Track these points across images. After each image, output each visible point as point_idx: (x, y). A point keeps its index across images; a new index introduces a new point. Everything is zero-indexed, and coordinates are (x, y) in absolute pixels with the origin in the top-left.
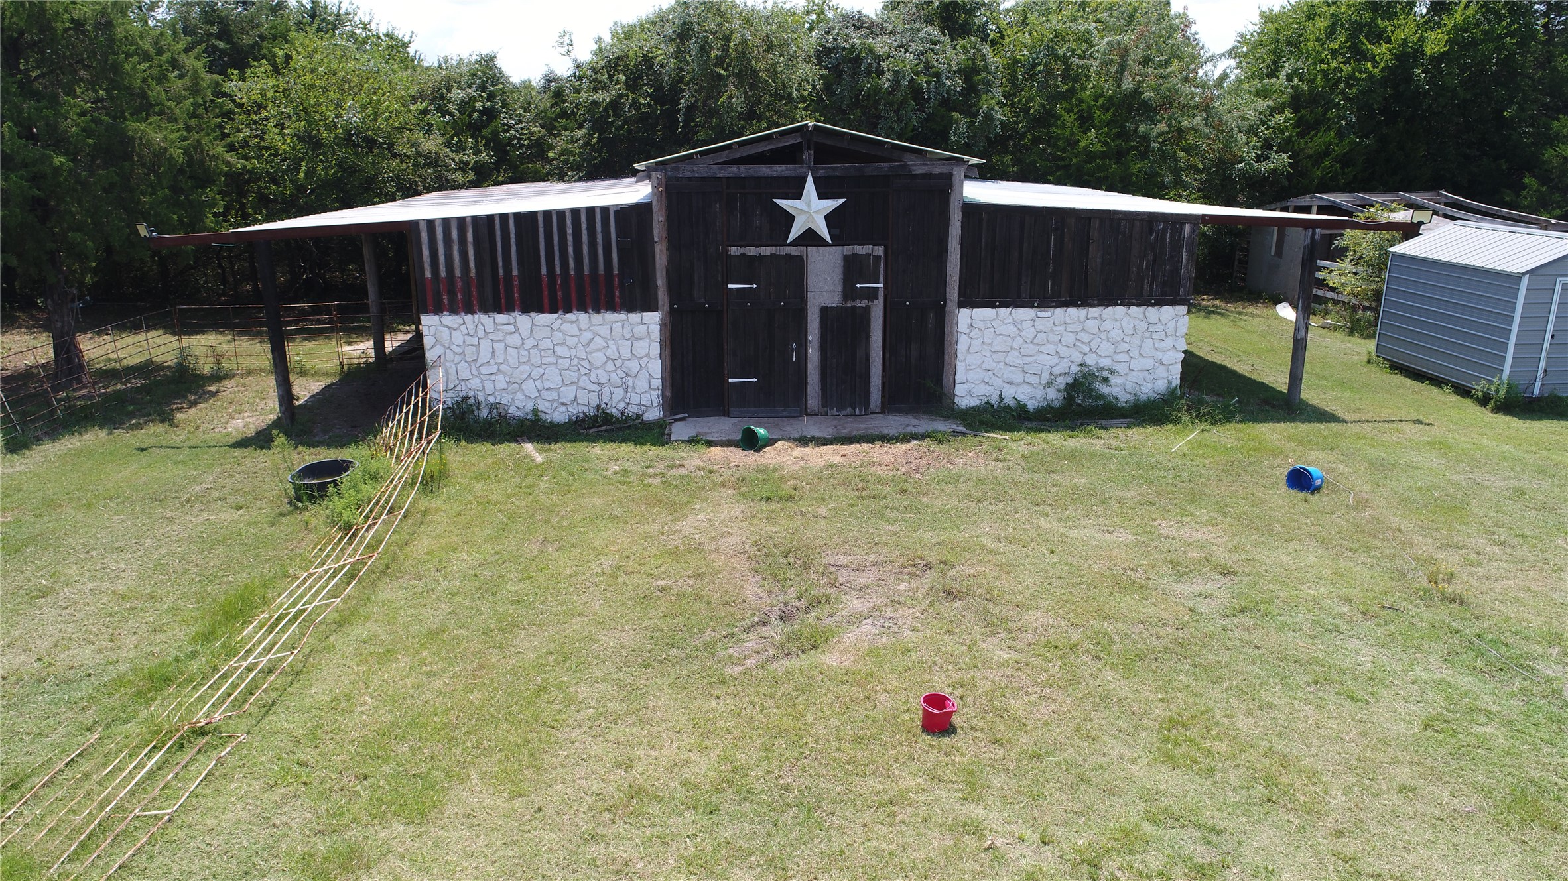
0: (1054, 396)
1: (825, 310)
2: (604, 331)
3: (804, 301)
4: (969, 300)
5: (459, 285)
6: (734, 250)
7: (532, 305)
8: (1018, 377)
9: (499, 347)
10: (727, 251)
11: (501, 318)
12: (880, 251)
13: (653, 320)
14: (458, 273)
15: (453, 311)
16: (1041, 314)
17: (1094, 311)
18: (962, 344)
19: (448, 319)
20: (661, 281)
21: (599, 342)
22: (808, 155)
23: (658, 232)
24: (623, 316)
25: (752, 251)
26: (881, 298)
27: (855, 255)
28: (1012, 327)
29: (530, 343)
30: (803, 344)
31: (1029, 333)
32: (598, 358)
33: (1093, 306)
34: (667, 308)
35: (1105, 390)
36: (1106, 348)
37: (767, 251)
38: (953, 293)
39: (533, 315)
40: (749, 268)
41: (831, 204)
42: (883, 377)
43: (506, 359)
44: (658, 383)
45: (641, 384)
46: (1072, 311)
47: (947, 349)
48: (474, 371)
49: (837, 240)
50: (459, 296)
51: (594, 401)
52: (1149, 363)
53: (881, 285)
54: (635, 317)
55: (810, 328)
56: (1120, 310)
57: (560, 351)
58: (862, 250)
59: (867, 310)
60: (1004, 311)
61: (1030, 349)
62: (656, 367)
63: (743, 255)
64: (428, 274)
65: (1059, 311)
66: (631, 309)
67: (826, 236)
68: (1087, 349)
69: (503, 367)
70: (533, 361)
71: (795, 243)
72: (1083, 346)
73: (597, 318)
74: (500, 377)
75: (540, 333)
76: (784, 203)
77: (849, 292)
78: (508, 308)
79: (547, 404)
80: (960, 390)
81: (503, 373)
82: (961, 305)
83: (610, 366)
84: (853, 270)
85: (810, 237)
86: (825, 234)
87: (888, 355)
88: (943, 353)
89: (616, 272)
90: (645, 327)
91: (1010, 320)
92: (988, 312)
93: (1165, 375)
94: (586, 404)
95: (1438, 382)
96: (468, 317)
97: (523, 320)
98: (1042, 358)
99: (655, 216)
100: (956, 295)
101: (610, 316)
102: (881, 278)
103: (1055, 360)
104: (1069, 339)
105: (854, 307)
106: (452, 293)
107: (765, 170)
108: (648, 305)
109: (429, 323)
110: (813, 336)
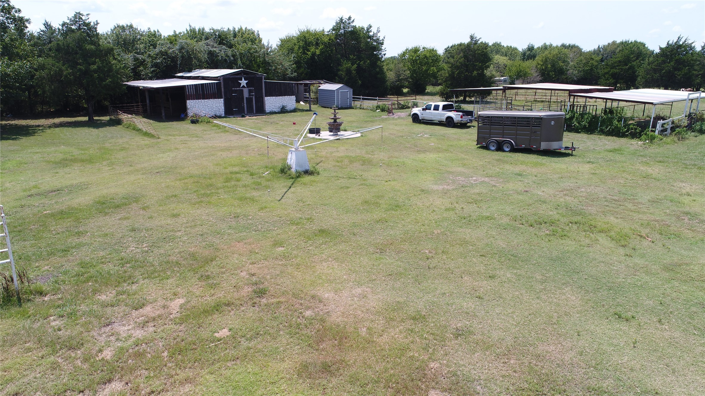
0: (279, 110)
1: (246, 98)
2: (215, 102)
3: (243, 97)
4: (266, 96)
6: (233, 89)
7: (204, 98)
8: (274, 107)
9: (199, 105)
11: (199, 100)
12: (253, 88)
13: (222, 100)
14: (192, 94)
15: (192, 100)
16: (276, 97)
17: (283, 97)
18: (266, 102)
19: (191, 101)
20: (223, 94)
21: (214, 104)
22: (242, 74)
23: (222, 86)
25: (236, 89)
26: (254, 96)
28: (273, 100)
29: (204, 105)
30: (244, 103)
31: (275, 101)
32: (214, 106)
34: (224, 98)
35: (286, 108)
36: (285, 102)
37: (238, 89)
38: (264, 95)
40: (235, 91)
41: (246, 81)
42: (255, 108)
43: (200, 107)
44: (223, 110)
45: (221, 111)
46: (280, 97)
48: (195, 109)
49: (247, 87)
52: (291, 104)
53: (254, 94)
54: (219, 100)
56: (287, 97)
57: (209, 105)
58: (251, 88)
59: (252, 98)
61: (275, 103)
62: (223, 108)
64: (188, 94)
70: (204, 107)
71: (242, 87)
72: (283, 102)
73: (214, 100)
75: (205, 103)
76: (240, 81)
77: (250, 95)
78: (200, 99)
79: (207, 114)
80: (266, 110)
81: (200, 109)
83: (216, 108)
84: (250, 92)
85: (244, 87)
87: (256, 105)
88: (263, 104)
89: (216, 93)
91: (272, 98)
92: (269, 97)
93: (293, 106)
94: (213, 114)
95: (328, 108)
96: (194, 101)
97: (203, 101)
98: (277, 104)
99: (222, 84)
101: (216, 100)
103: (279, 104)
104: (280, 101)
105: (250, 97)
106: (191, 97)
107: (237, 76)
108: (221, 98)
109: (188, 101)
110: (245, 102)
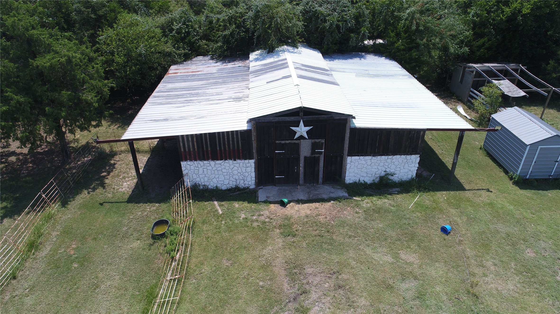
0: (376, 180)
1: (305, 158)
2: (238, 165)
3: (299, 155)
4: (351, 154)
5: (192, 153)
6: (277, 142)
7: (215, 158)
8: (365, 175)
9: (205, 170)
10: (275, 142)
11: (205, 162)
12: (323, 141)
13: (252, 162)
14: (192, 150)
15: (191, 160)
16: (373, 158)
17: (390, 157)
18: (348, 167)
19: (189, 163)
20: (254, 151)
21: (235, 168)
22: (301, 114)
23: (254, 138)
24: (243, 161)
25: (283, 142)
26: (323, 154)
27: (315, 142)
28: (364, 162)
29: (214, 169)
30: (299, 167)
31: (369, 163)
32: (235, 172)
33: (390, 155)
34: (256, 158)
35: (392, 178)
36: (393, 167)
37: (288, 142)
39: (215, 161)
40: (282, 147)
41: (308, 128)
42: (323, 175)
43: (207, 173)
44: (254, 178)
45: (249, 179)
46: (383, 157)
47: (343, 167)
48: (198, 176)
49: (310, 138)
50: (192, 156)
51: (234, 183)
52: (406, 170)
53: (323, 150)
54: (247, 161)
55: (301, 162)
56: (398, 156)
57: (223, 170)
58: (317, 141)
59: (319, 157)
60: (362, 157)
61: (369, 167)
62: (253, 174)
63: (280, 143)
64: (182, 150)
65: (379, 157)
66: (245, 159)
67: (307, 137)
68: (387, 167)
69: (206, 175)
70: (215, 173)
71: (297, 139)
72: (386, 166)
73: (235, 162)
74: (206, 178)
75: (217, 166)
76: (293, 128)
77: (313, 152)
78: (207, 159)
79: (220, 185)
80: (347, 178)
81: (206, 177)
82: (348, 156)
83: (239, 174)
84: (314, 146)
85: (301, 137)
86: (306, 136)
87: (325, 169)
88: (342, 168)
89: (241, 149)
90: (250, 164)
91: (364, 159)
92: (357, 158)
93: (411, 174)
94: (232, 185)
95: (500, 165)
96: (195, 162)
97: (212, 163)
98: (373, 169)
99: (253, 133)
100: (347, 153)
101: (239, 161)
102: (324, 148)
103: (377, 170)
104: (382, 164)
105: (315, 157)
106: (190, 155)
107: (287, 119)
108: (251, 158)
109: (183, 164)
110: (302, 164)
